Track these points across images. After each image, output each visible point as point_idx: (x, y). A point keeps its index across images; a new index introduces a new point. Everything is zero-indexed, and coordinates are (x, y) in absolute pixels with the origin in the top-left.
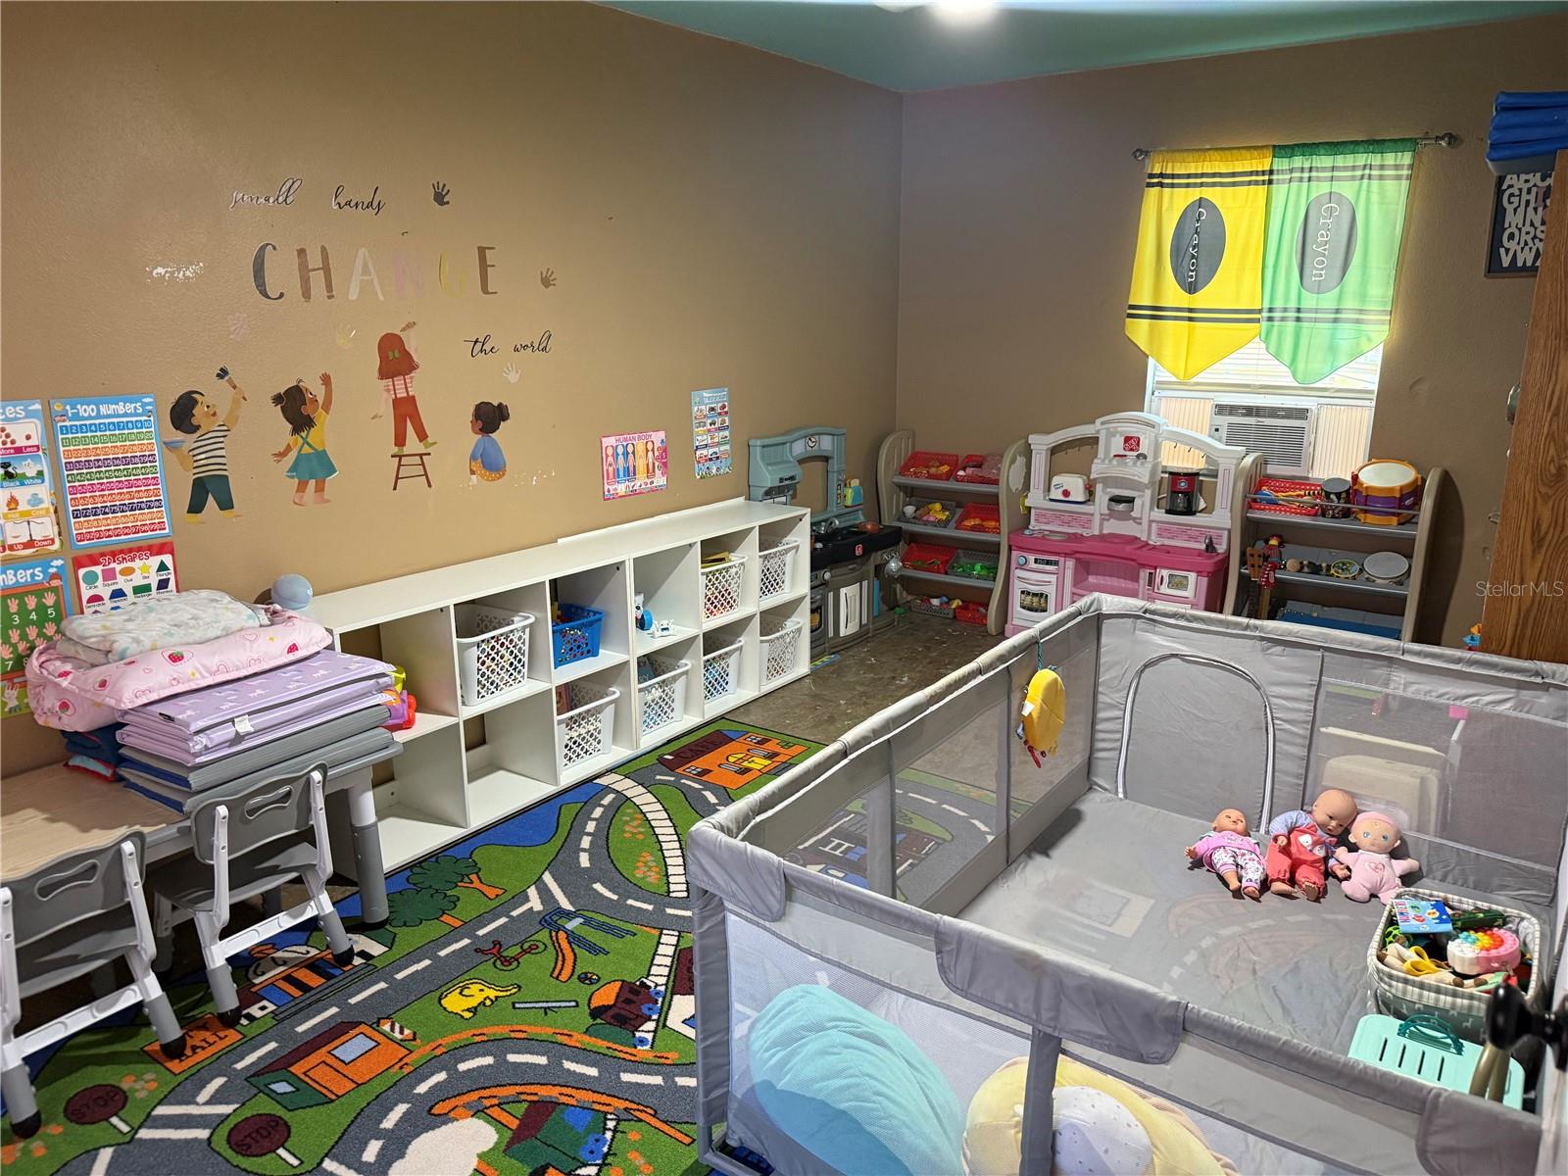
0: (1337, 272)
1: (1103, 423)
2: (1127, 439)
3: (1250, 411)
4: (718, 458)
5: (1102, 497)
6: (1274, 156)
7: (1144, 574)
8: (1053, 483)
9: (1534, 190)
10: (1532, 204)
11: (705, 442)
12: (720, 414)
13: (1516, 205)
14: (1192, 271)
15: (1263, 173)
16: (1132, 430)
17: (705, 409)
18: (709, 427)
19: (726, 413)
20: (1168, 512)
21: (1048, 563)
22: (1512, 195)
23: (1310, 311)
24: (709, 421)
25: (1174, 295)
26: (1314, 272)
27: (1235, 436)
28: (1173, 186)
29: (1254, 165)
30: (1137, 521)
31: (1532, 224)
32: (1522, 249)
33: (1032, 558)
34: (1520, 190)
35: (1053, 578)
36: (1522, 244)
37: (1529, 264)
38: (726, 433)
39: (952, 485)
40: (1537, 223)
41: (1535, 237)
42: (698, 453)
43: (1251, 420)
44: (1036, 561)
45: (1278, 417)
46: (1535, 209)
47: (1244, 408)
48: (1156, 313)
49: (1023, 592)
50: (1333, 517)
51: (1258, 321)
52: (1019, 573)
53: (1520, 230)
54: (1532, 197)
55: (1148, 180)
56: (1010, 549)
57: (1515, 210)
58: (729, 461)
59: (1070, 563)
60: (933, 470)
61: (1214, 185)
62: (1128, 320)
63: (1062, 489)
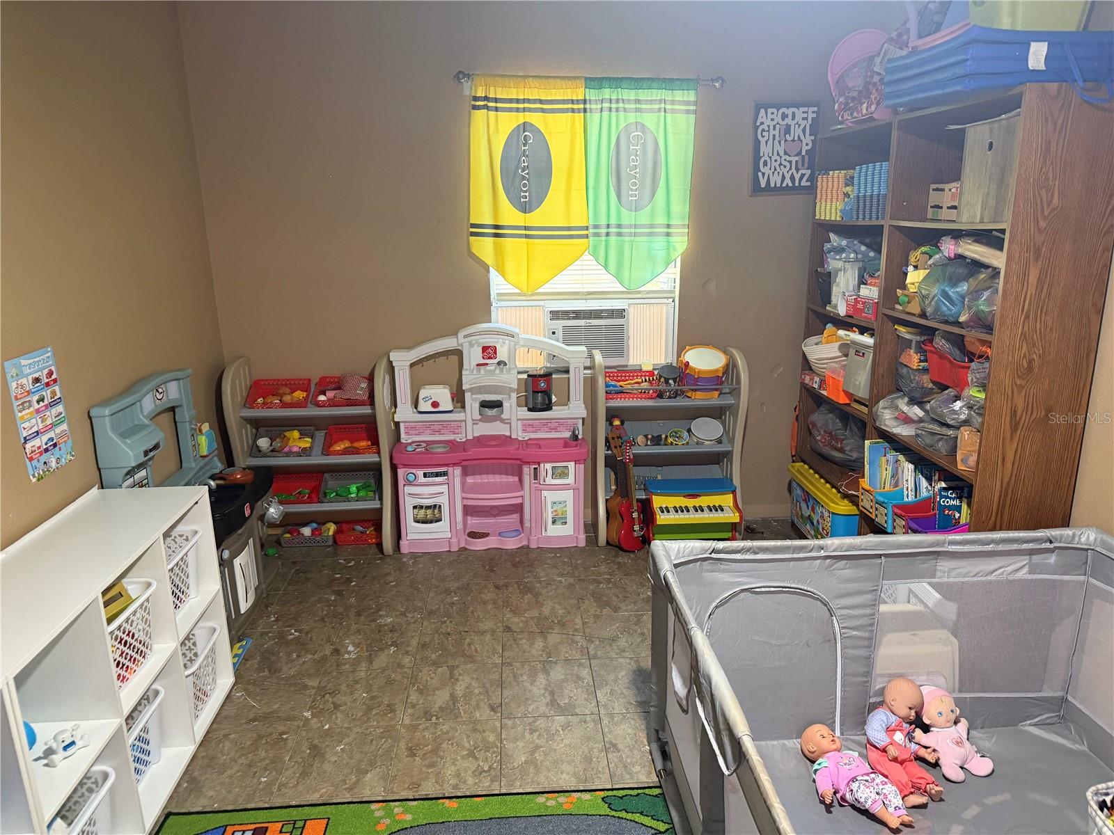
0: (647, 193)
1: (465, 337)
2: (485, 349)
3: (578, 315)
4: (55, 445)
5: (472, 402)
6: (586, 87)
7: (527, 471)
8: (421, 397)
9: (778, 126)
10: (777, 138)
11: (35, 429)
12: (48, 384)
13: (766, 138)
14: (526, 192)
15: (578, 102)
16: (488, 341)
17: (27, 382)
18: (36, 406)
19: (55, 381)
20: (530, 410)
21: (437, 475)
22: (763, 130)
23: (630, 226)
24: (36, 398)
25: (510, 216)
26: (630, 193)
27: (571, 337)
28: (496, 109)
29: (570, 94)
30: (507, 422)
31: (778, 154)
32: (773, 173)
33: (420, 473)
34: (769, 126)
35: (444, 488)
36: (773, 170)
37: (778, 185)
38: (60, 408)
39: (311, 411)
40: (782, 153)
41: (780, 164)
42: (28, 446)
43: (582, 322)
44: (425, 475)
45: (601, 318)
46: (780, 142)
47: (574, 312)
48: (498, 231)
49: (415, 507)
50: (670, 397)
51: (587, 236)
52: (409, 489)
53: (770, 158)
54: (777, 133)
55: (473, 103)
56: (394, 469)
57: (766, 142)
58: (70, 443)
59: (458, 471)
60: (287, 399)
61: (536, 110)
62: (472, 238)
63: (432, 401)
